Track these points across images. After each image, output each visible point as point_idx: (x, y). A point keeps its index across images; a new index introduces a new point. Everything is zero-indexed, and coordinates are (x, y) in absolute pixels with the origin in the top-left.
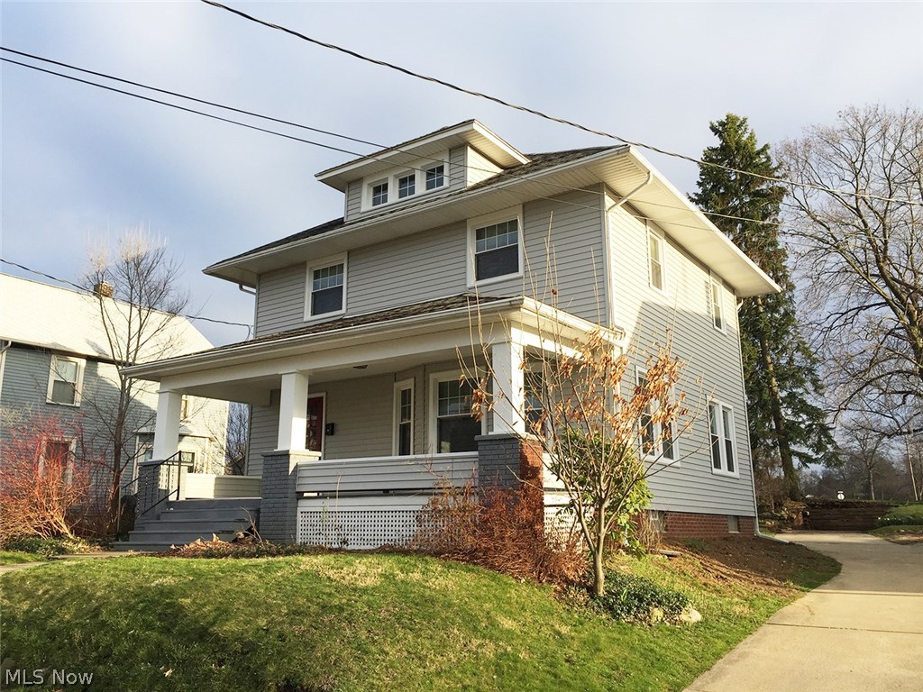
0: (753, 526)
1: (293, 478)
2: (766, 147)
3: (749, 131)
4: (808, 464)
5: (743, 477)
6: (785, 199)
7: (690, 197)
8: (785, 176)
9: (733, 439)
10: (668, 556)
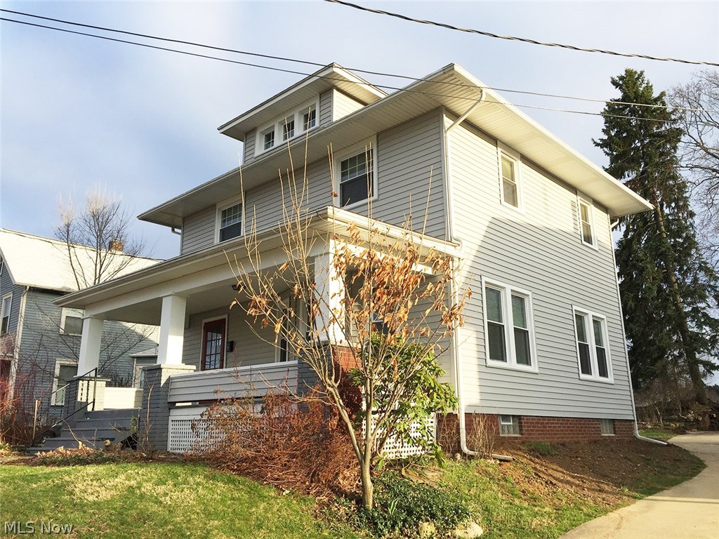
0: (632, 429)
1: (165, 390)
2: (663, 94)
3: (646, 82)
4: (713, 372)
5: (618, 382)
6: (683, 138)
7: (595, 143)
8: (681, 118)
9: (606, 345)
10: (501, 460)
